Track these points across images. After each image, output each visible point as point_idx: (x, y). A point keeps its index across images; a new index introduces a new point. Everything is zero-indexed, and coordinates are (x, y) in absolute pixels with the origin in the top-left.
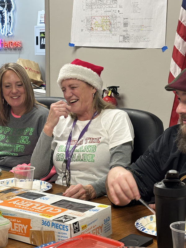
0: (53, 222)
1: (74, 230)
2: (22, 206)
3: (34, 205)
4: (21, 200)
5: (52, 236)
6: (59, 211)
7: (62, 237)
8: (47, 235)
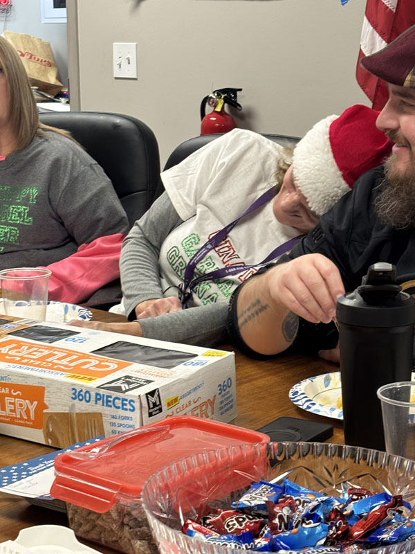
0: (97, 391)
1: (149, 408)
2: (23, 358)
3: (51, 355)
4: (19, 345)
5: (97, 425)
6: (113, 366)
7: (120, 425)
8: (86, 422)
